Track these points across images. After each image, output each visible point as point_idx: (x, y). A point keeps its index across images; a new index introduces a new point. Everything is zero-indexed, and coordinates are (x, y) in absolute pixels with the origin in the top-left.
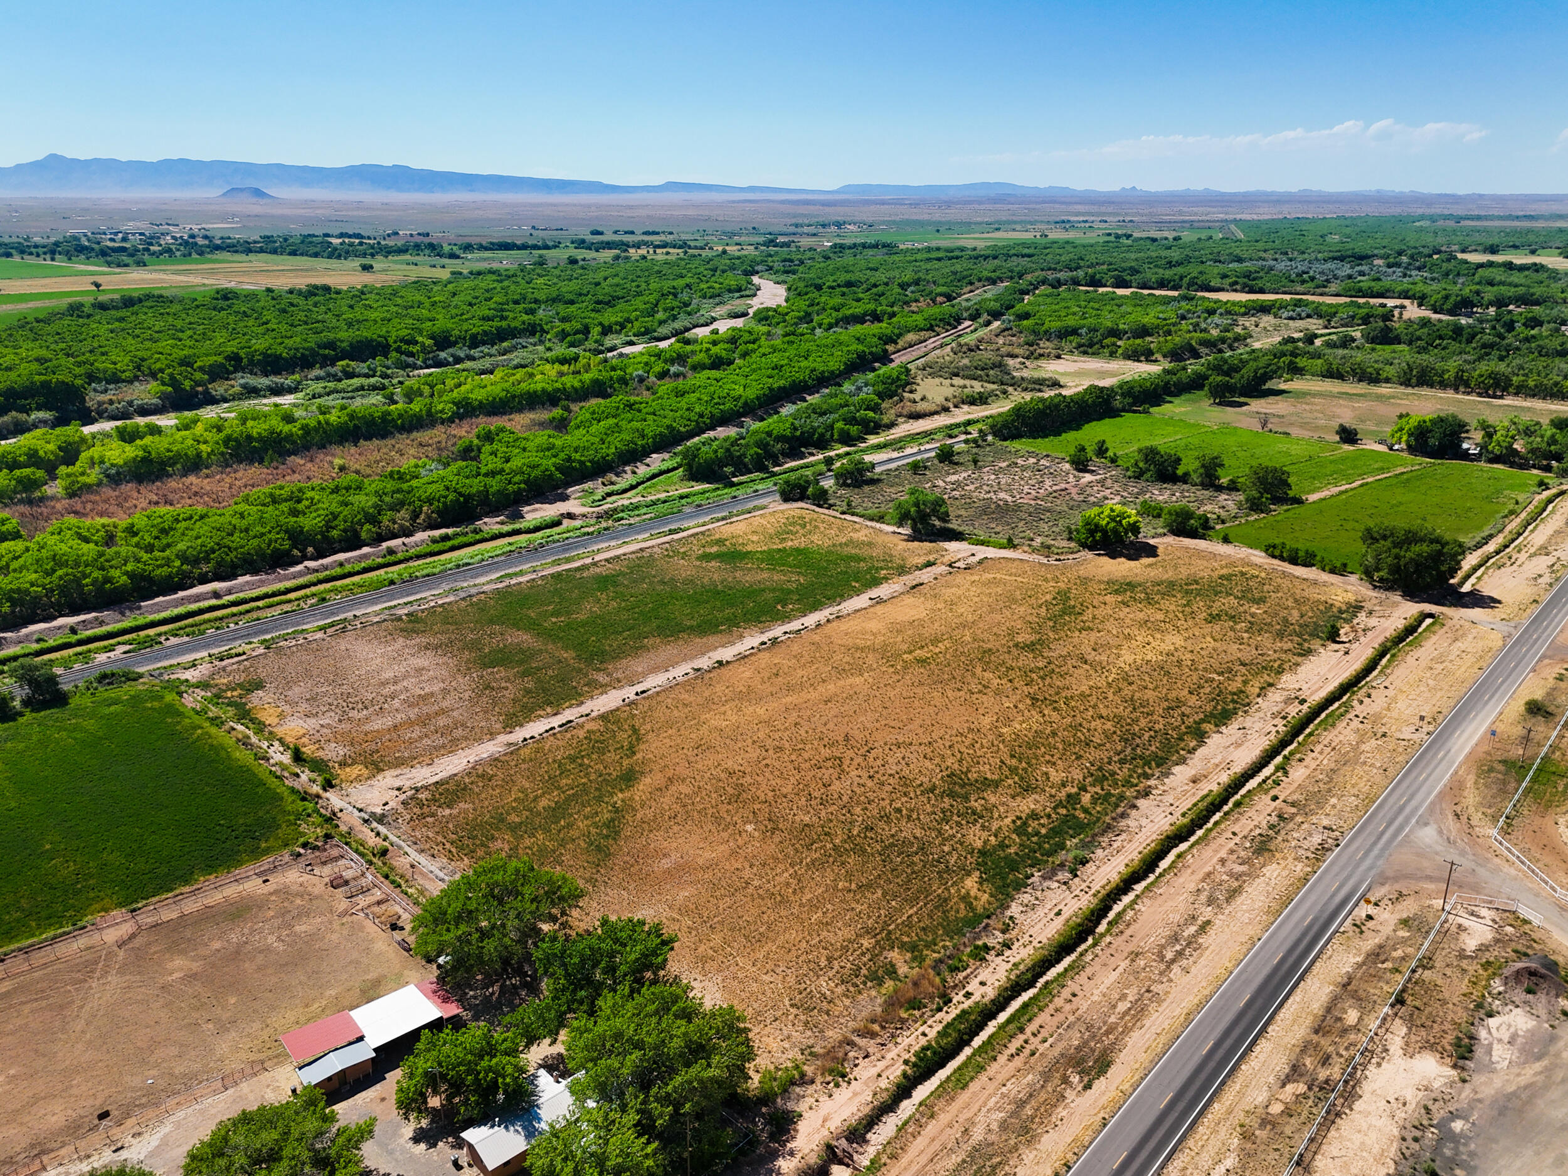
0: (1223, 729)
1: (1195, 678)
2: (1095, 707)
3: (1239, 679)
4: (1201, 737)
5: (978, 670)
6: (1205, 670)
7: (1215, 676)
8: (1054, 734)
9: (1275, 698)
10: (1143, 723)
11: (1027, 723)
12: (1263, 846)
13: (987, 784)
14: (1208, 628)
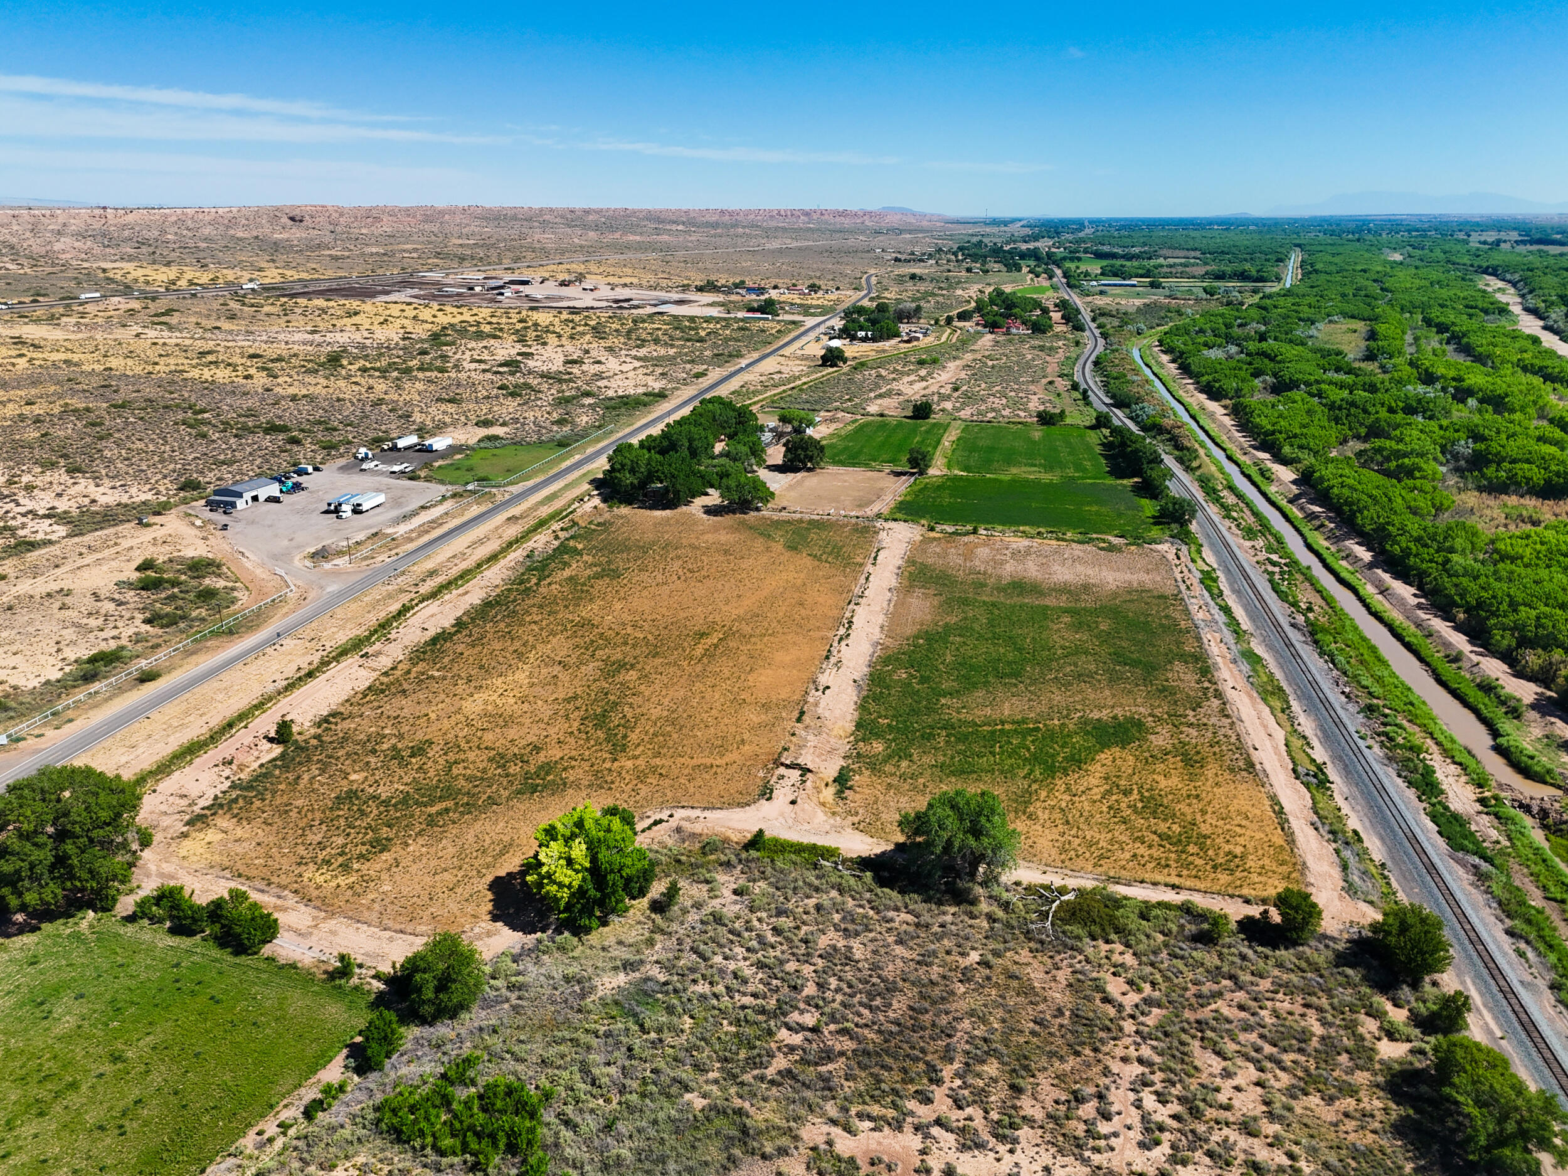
0: (439, 631)
1: (455, 670)
2: (541, 629)
3: (413, 675)
4: (459, 624)
5: (650, 637)
6: (444, 678)
7: (436, 674)
8: (566, 607)
9: (385, 662)
10: (502, 625)
11: (588, 610)
12: (432, 573)
13: (597, 576)
14: (432, 732)
